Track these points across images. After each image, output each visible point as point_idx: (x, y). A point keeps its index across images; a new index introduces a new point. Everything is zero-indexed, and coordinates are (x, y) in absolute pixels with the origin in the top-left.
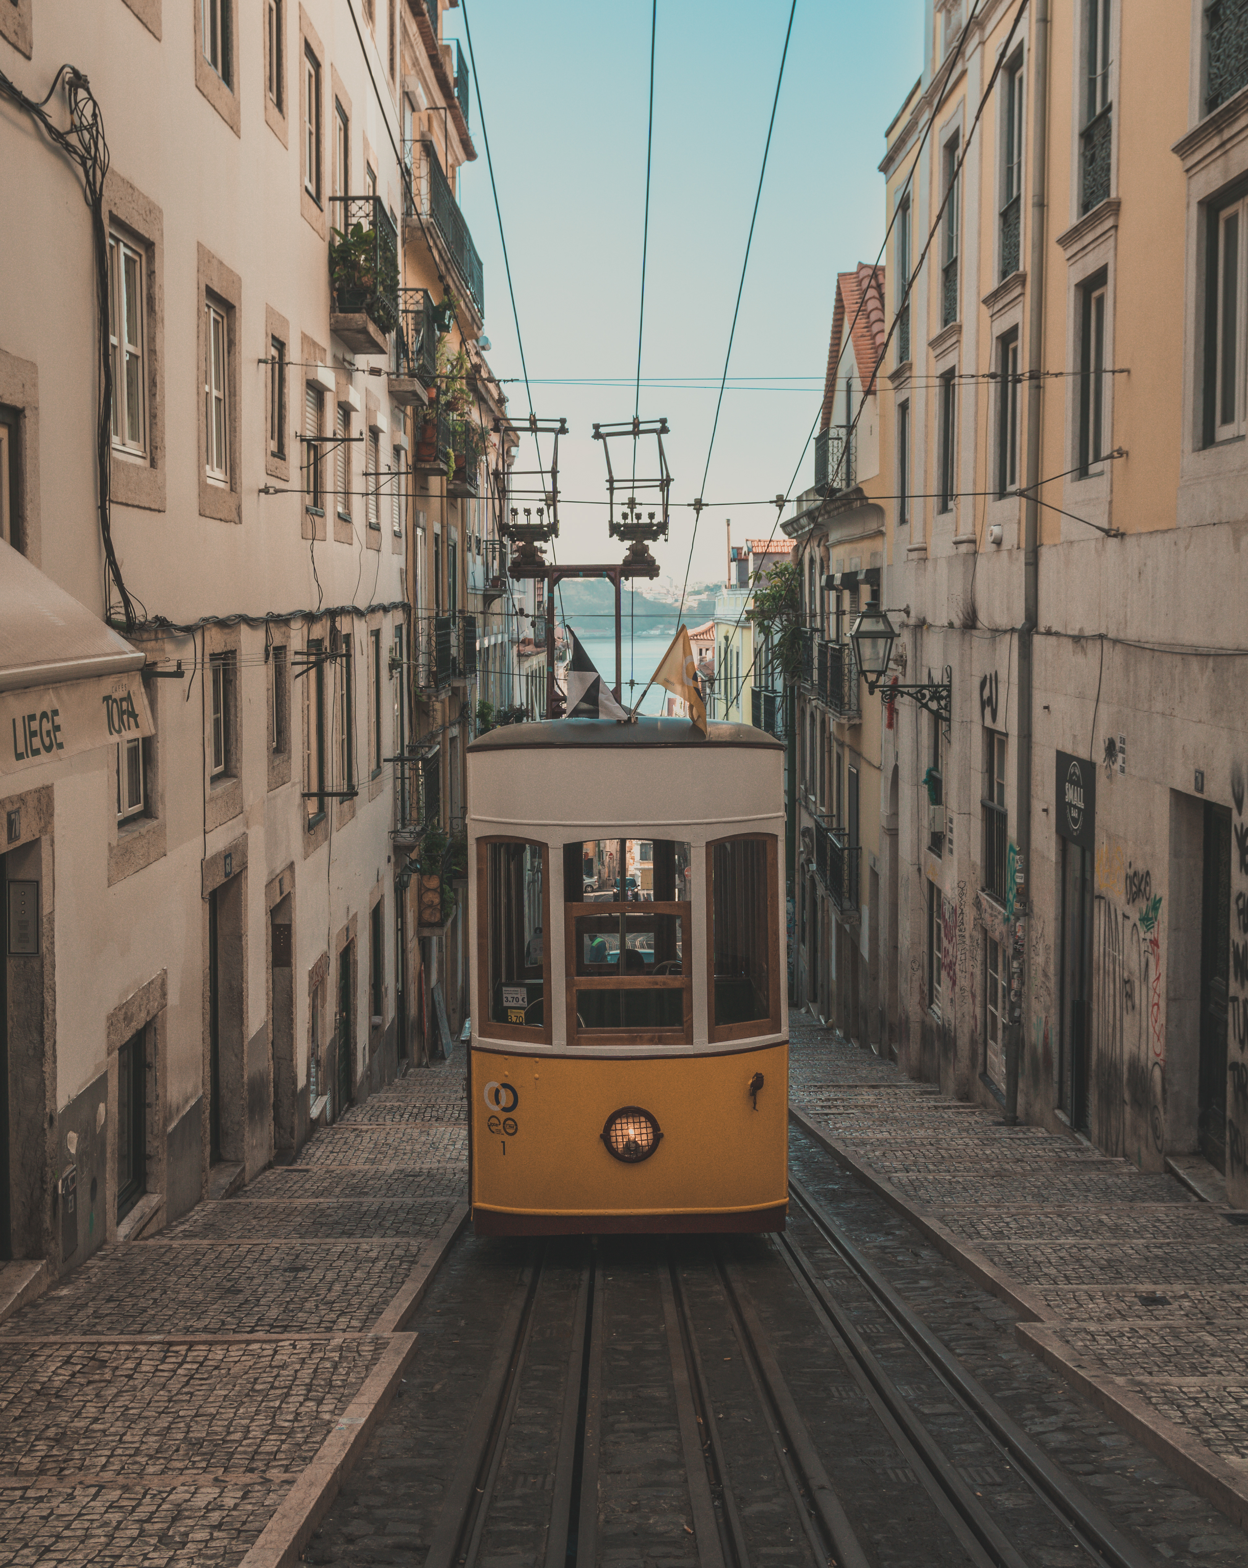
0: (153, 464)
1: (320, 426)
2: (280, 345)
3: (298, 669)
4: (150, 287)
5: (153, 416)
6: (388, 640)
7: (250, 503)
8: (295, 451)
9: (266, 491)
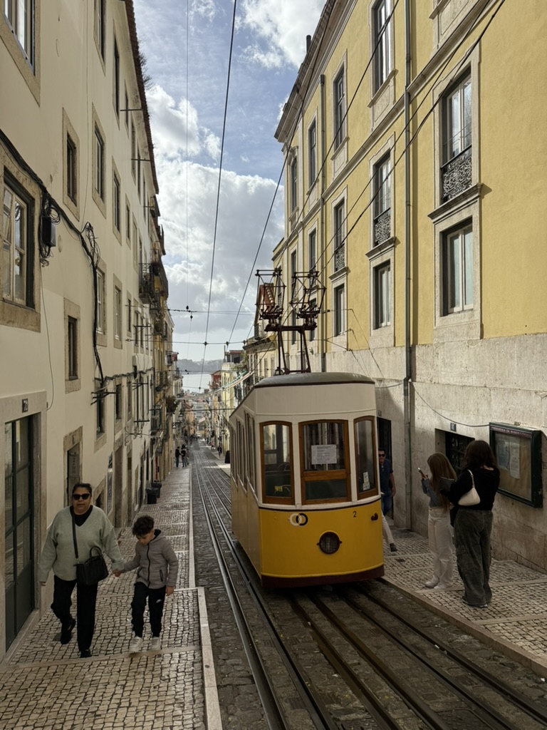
0: (104, 333)
1: (137, 323)
2: (130, 301)
3: (133, 388)
4: (104, 285)
5: (104, 321)
6: (150, 378)
7: (124, 343)
8: (133, 329)
9: (128, 340)
